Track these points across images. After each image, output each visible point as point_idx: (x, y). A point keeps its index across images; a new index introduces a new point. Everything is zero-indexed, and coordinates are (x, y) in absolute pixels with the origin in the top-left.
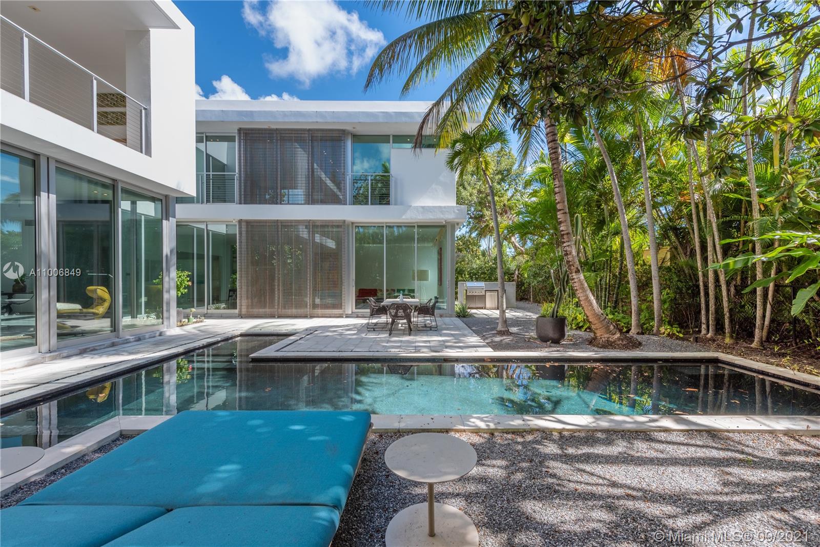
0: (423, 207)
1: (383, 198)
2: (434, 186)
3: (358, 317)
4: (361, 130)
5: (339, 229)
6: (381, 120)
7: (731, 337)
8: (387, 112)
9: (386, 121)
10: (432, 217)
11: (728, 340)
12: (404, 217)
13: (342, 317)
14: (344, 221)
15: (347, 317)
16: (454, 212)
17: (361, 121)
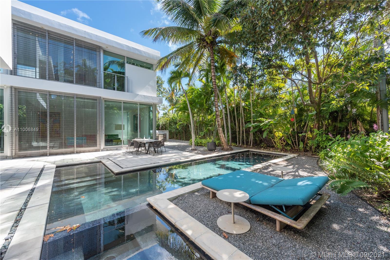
0: (144, 96)
1: (122, 88)
2: (147, 86)
3: (107, 150)
4: (110, 49)
5: (95, 101)
6: (125, 49)
7: (246, 145)
8: (128, 46)
9: (128, 50)
10: (148, 101)
11: (245, 146)
12: (135, 99)
13: (99, 151)
14: (100, 97)
15: (102, 151)
16: (158, 100)
17: (114, 46)
